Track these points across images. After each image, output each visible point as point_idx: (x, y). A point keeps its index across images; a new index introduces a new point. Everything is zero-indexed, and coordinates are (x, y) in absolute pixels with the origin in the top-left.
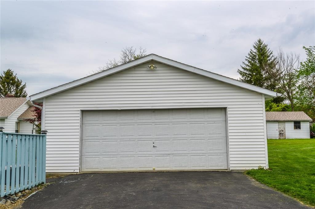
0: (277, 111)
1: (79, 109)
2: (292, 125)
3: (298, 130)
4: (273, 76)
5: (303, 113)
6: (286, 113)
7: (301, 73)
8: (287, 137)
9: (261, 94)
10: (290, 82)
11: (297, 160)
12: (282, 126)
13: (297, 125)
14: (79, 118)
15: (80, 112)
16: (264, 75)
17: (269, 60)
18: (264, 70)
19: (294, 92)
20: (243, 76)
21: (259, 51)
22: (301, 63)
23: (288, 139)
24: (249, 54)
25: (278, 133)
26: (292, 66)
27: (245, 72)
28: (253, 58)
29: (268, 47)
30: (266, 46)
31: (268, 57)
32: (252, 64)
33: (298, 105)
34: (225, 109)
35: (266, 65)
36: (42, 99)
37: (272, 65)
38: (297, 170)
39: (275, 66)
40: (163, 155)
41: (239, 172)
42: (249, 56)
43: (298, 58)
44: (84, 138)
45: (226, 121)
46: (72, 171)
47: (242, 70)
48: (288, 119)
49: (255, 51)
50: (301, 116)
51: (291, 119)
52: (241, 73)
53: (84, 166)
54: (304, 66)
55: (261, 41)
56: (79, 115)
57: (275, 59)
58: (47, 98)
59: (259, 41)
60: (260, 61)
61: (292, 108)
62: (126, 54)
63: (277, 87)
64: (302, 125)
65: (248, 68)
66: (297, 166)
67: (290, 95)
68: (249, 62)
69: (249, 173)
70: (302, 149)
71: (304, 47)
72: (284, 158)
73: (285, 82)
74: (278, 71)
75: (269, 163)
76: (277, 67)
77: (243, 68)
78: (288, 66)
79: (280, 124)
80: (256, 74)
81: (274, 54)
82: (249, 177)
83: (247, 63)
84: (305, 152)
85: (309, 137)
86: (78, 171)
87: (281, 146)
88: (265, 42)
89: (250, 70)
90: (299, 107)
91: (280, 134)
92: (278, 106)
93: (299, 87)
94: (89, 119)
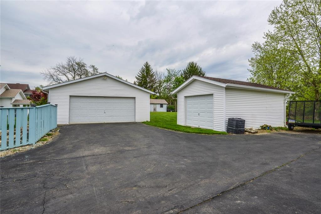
0: (154, 99)
1: (69, 95)
2: (160, 105)
3: (162, 108)
4: (152, 81)
5: (164, 100)
6: (157, 100)
7: (165, 81)
8: (157, 111)
9: (149, 93)
10: (160, 85)
11: (160, 119)
12: (155, 106)
13: (162, 106)
14: (69, 99)
15: (69, 96)
16: (148, 80)
17: (151, 73)
18: (148, 78)
19: (162, 90)
20: (138, 80)
21: (146, 68)
22: (165, 76)
23: (157, 112)
24: (141, 69)
25: (153, 109)
26: (161, 78)
27: (139, 78)
28: (143, 71)
29: (151, 66)
30: (150, 66)
31: (151, 71)
32: (143, 74)
33: (163, 96)
34: (135, 98)
35: (149, 76)
36: (49, 89)
37: (152, 76)
38: (160, 122)
39: (153, 76)
40: (108, 116)
41: (139, 123)
42: (141, 70)
43: (164, 74)
44: (71, 108)
45: (135, 103)
46: (65, 124)
47: (138, 77)
48: (158, 103)
49: (144, 67)
50: (164, 101)
51: (159, 103)
52: (137, 78)
53: (71, 121)
54: (166, 78)
55: (148, 63)
56: (69, 98)
57: (153, 73)
58: (51, 89)
59: (147, 63)
60: (147, 73)
61: (160, 98)
62: (70, 60)
63: (154, 87)
64: (164, 106)
65: (141, 76)
66: (160, 120)
67: (160, 91)
68: (141, 73)
69: (143, 122)
70: (162, 115)
71: (167, 69)
72: (156, 118)
73: (158, 85)
74: (154, 79)
75: (150, 120)
76: (154, 77)
77: (138, 76)
78: (159, 78)
79: (154, 105)
80: (145, 79)
81: (153, 70)
82: (143, 124)
83: (140, 73)
84: (163, 116)
85: (166, 111)
86: (68, 123)
87: (154, 114)
88: (149, 63)
89: (141, 77)
90: (163, 97)
91: (154, 110)
92: (154, 96)
93: (163, 88)
94: (74, 100)
